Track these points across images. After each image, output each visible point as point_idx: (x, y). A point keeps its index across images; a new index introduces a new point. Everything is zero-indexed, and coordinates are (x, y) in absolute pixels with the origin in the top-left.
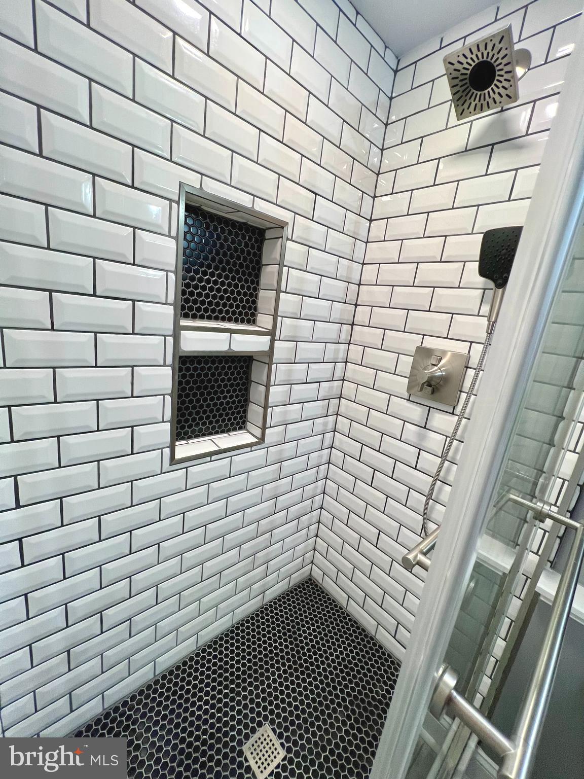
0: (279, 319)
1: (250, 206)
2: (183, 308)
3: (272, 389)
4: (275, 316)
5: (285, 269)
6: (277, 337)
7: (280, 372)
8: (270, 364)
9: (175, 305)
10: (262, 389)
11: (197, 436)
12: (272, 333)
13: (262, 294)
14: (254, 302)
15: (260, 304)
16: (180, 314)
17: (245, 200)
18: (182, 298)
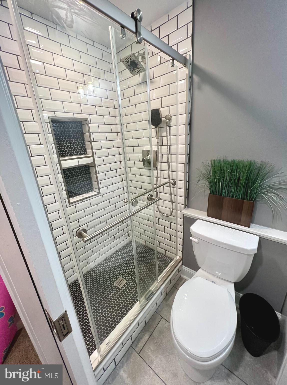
0: (94, 151)
1: (73, 117)
2: (60, 154)
3: (98, 175)
4: (92, 150)
5: (91, 134)
6: (95, 157)
7: (100, 169)
8: (95, 166)
9: (57, 154)
10: (95, 175)
11: (77, 196)
12: (93, 156)
13: (86, 143)
14: (85, 147)
15: (87, 147)
16: (59, 156)
17: (70, 116)
18: (59, 151)
